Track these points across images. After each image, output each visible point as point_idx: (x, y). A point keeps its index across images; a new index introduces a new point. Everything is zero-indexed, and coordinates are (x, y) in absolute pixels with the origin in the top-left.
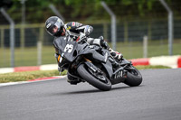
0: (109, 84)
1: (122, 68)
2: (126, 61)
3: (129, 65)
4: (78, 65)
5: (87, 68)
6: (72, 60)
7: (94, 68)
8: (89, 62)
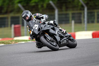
0: (58, 47)
1: (65, 38)
2: (68, 34)
3: (70, 36)
4: (40, 36)
5: (45, 38)
6: (37, 34)
7: (49, 38)
8: (47, 35)
